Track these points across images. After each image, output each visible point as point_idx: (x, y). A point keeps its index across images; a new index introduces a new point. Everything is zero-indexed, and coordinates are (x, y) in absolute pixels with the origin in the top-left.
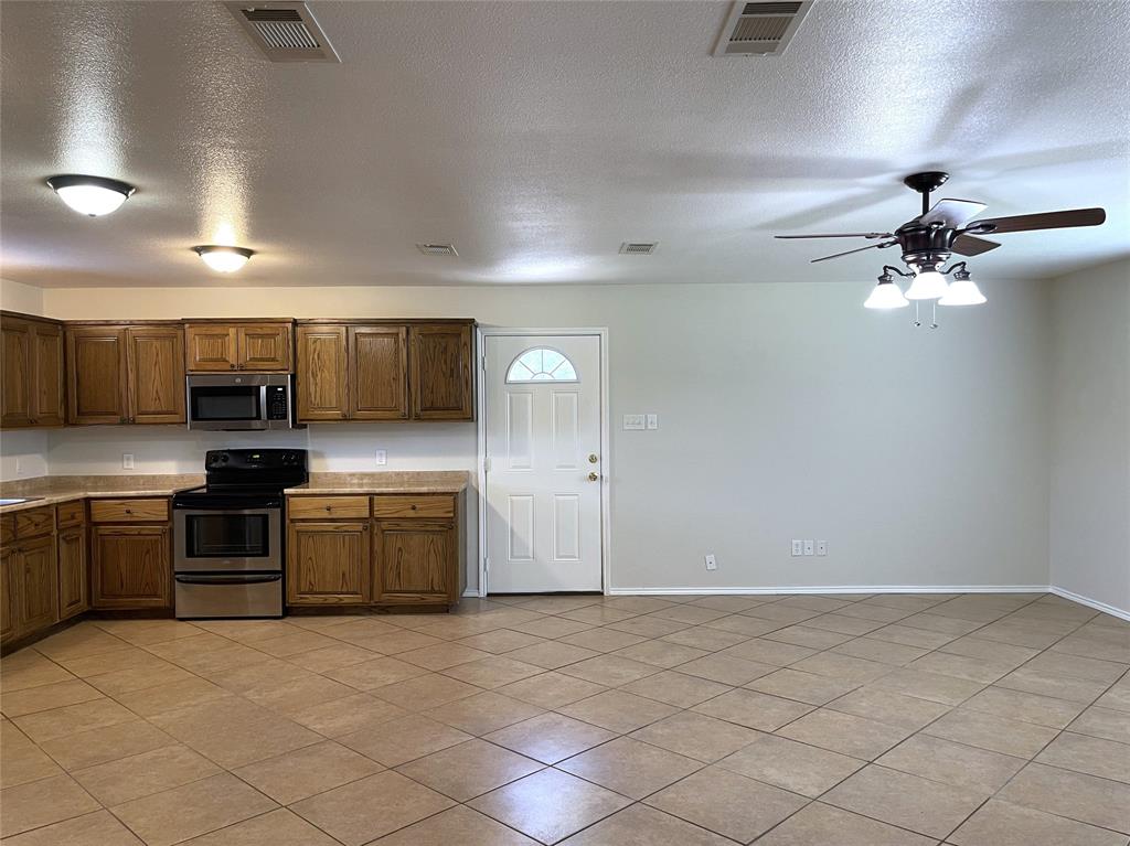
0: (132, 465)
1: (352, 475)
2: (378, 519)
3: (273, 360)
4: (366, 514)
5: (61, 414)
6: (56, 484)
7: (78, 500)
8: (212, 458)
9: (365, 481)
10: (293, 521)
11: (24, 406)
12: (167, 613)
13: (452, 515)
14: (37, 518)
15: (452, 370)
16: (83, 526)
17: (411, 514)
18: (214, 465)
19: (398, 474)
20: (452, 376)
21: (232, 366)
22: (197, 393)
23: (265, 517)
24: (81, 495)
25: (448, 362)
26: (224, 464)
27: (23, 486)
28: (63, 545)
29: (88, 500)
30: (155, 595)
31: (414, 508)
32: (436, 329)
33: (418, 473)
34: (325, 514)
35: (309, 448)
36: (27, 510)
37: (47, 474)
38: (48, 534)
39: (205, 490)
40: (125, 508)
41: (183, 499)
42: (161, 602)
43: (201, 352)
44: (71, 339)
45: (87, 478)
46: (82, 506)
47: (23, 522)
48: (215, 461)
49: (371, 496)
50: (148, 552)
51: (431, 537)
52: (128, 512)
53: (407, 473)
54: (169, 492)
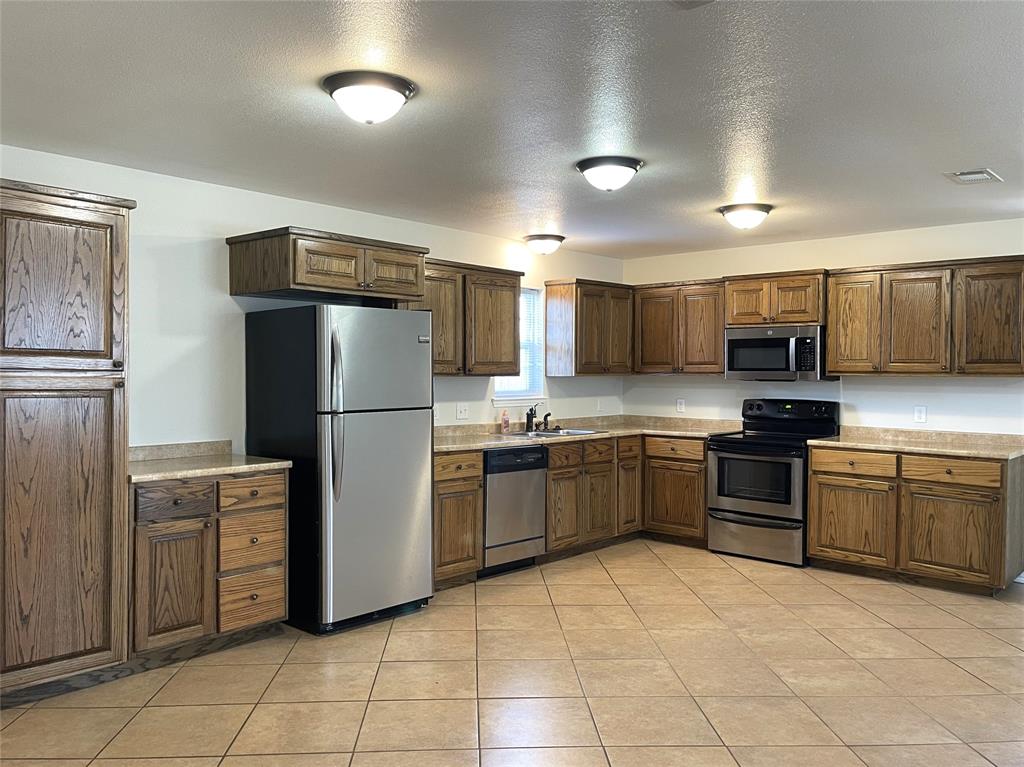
0: (683, 409)
1: (886, 431)
2: (907, 480)
3: (804, 312)
4: (893, 473)
5: (629, 364)
6: (628, 421)
7: (636, 436)
8: (748, 405)
9: (900, 438)
10: (815, 472)
11: (599, 357)
12: (701, 544)
13: (998, 485)
14: (603, 448)
15: (1008, 316)
16: (640, 458)
17: (947, 478)
18: (749, 413)
19: (939, 434)
20: (1007, 322)
21: (765, 319)
22: (734, 345)
23: (788, 466)
24: (637, 431)
25: (1004, 307)
26: (758, 412)
27: (602, 421)
28: (622, 472)
29: (644, 436)
30: (692, 526)
31: (949, 472)
32: (988, 270)
33: (965, 435)
34: (848, 469)
35: (841, 401)
36: (593, 440)
37: (622, 413)
38: (610, 461)
39: (741, 436)
40: (670, 446)
41: (718, 443)
42: (697, 532)
43: (738, 307)
44: (638, 300)
45: (649, 418)
46: (639, 441)
47: (590, 449)
48: (751, 409)
49: (899, 454)
50: (687, 486)
51: (970, 507)
52: (673, 449)
53: (951, 434)
54: (705, 434)
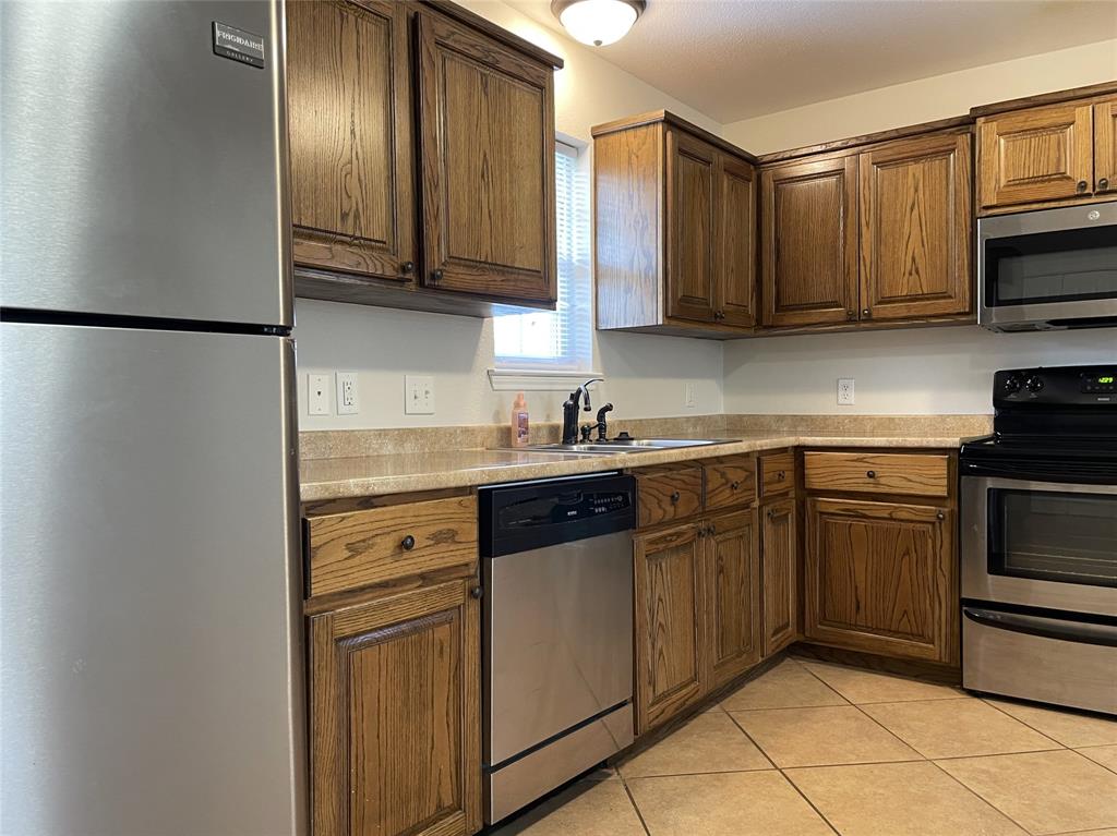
0: (852, 397)
5: (752, 310)
6: (737, 426)
7: (783, 450)
8: (1007, 386)
11: (706, 288)
12: (948, 674)
14: (736, 476)
16: (792, 494)
18: (1012, 397)
21: (1083, 185)
22: (1001, 251)
24: (790, 441)
26: (1033, 395)
27: (695, 426)
28: (768, 528)
29: (799, 451)
30: (921, 637)
37: (722, 412)
38: (746, 506)
39: (992, 443)
40: (865, 468)
41: (969, 459)
42: (934, 651)
43: (1011, 167)
44: (769, 184)
45: (781, 418)
46: (786, 464)
47: (715, 481)
48: (1013, 389)
50: (907, 553)
52: (871, 475)
